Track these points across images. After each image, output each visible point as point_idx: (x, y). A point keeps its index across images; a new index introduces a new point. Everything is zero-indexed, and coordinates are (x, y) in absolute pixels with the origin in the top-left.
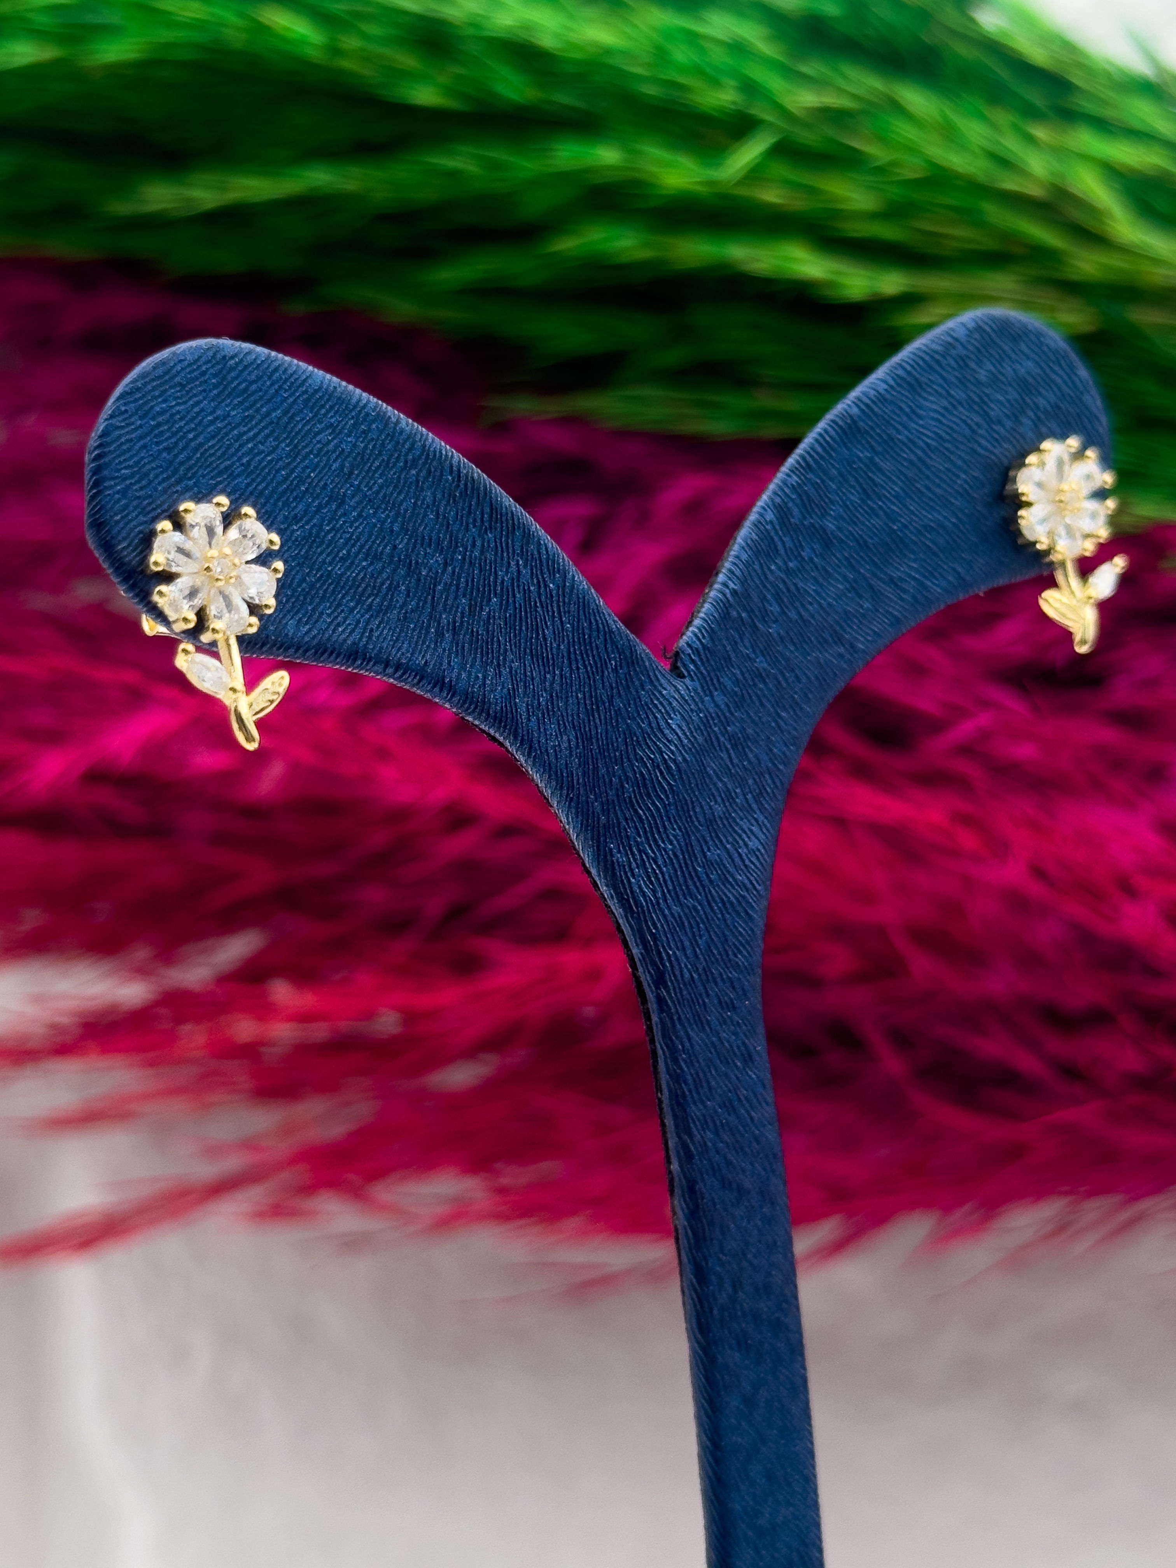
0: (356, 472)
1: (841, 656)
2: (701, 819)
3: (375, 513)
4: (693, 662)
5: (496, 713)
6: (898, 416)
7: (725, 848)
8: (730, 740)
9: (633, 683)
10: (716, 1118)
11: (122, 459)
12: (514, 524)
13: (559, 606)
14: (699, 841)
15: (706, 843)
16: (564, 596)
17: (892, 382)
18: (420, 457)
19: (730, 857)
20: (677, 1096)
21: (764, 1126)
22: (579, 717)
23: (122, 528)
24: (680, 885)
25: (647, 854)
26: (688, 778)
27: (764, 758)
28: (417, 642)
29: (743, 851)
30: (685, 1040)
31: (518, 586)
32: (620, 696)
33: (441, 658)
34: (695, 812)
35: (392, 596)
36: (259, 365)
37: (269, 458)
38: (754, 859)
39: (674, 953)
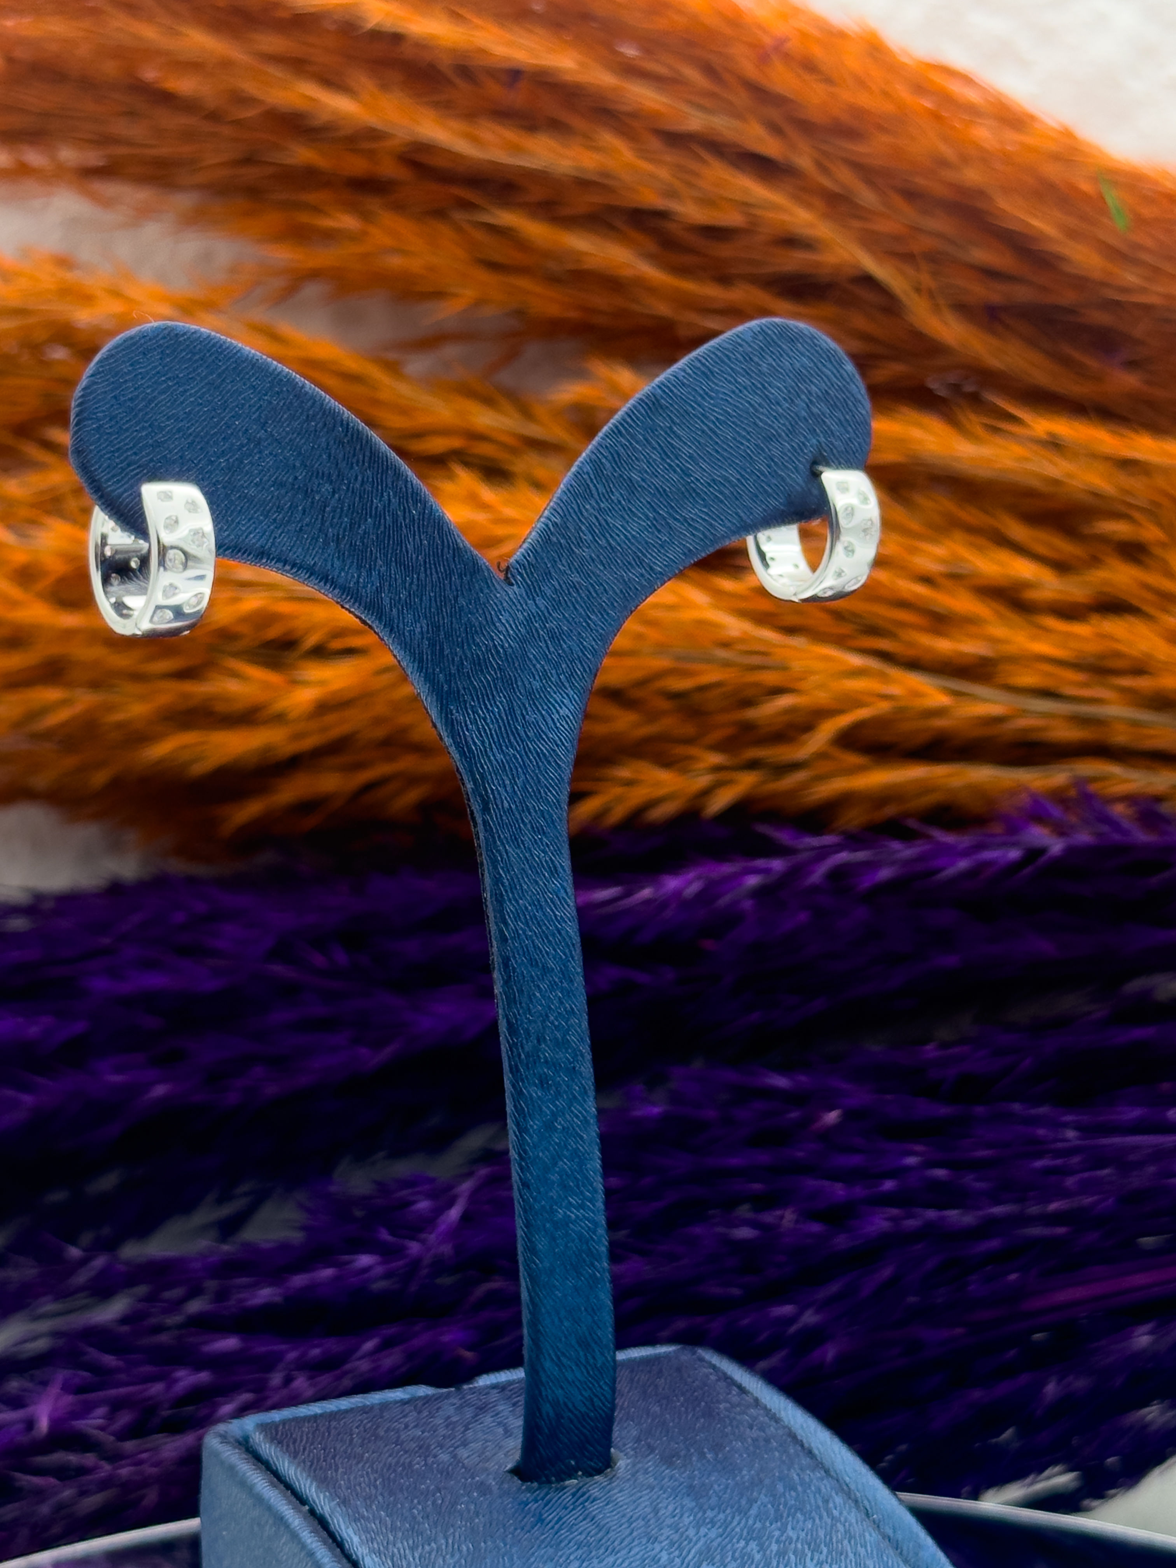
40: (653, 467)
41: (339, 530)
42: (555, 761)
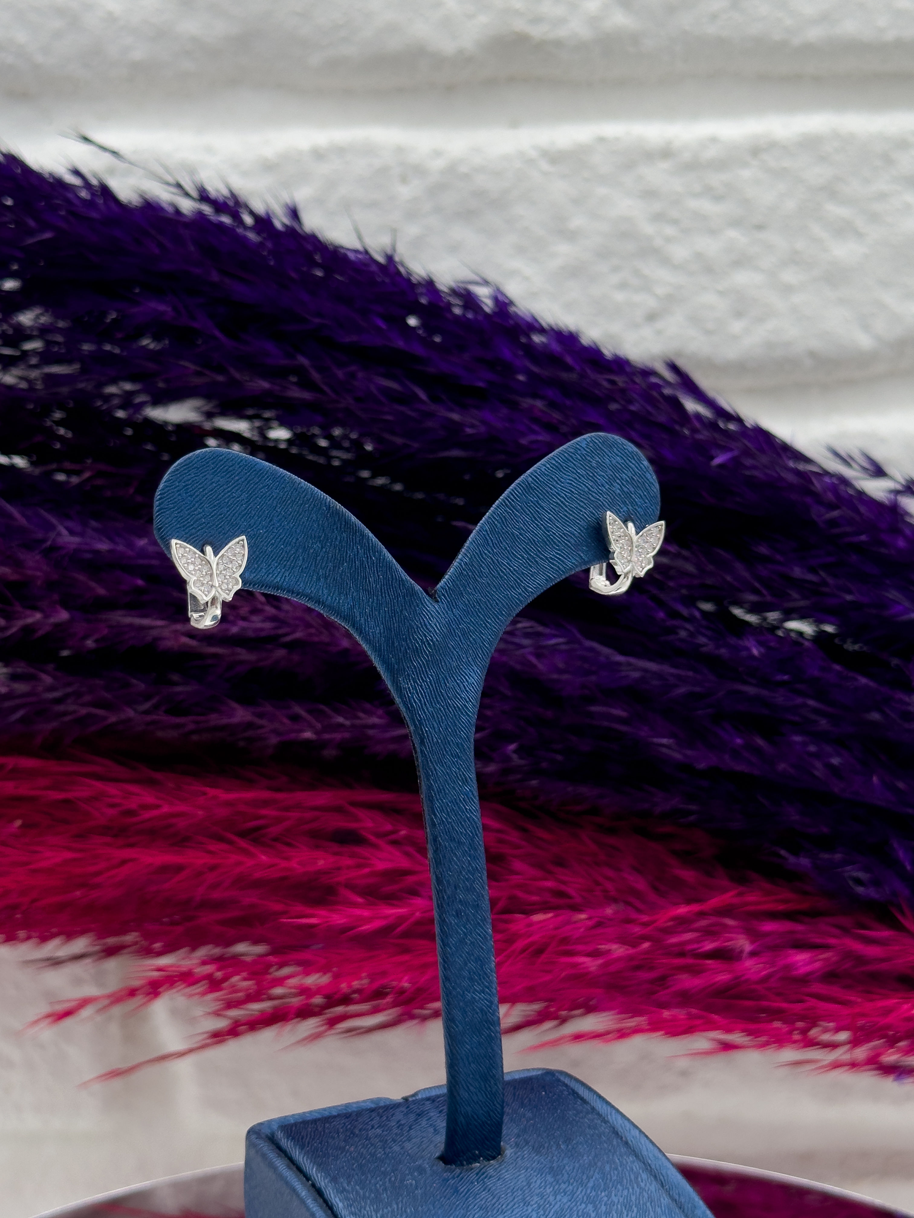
0: (279, 506)
1: (520, 594)
2: (445, 668)
3: (288, 524)
4: (444, 595)
5: (344, 616)
6: (551, 482)
8: (461, 632)
9: (413, 604)
10: (448, 808)
12: (356, 530)
13: (377, 568)
14: (443, 678)
15: (447, 679)
16: (380, 563)
17: (549, 466)
18: (310, 499)
21: (474, 814)
22: (385, 619)
24: (433, 698)
26: (439, 648)
29: (466, 684)
30: (433, 769)
31: (358, 558)
32: (406, 610)
33: (318, 590)
34: (442, 665)
35: (296, 561)
40: (527, 526)
41: (326, 571)
42: (466, 712)
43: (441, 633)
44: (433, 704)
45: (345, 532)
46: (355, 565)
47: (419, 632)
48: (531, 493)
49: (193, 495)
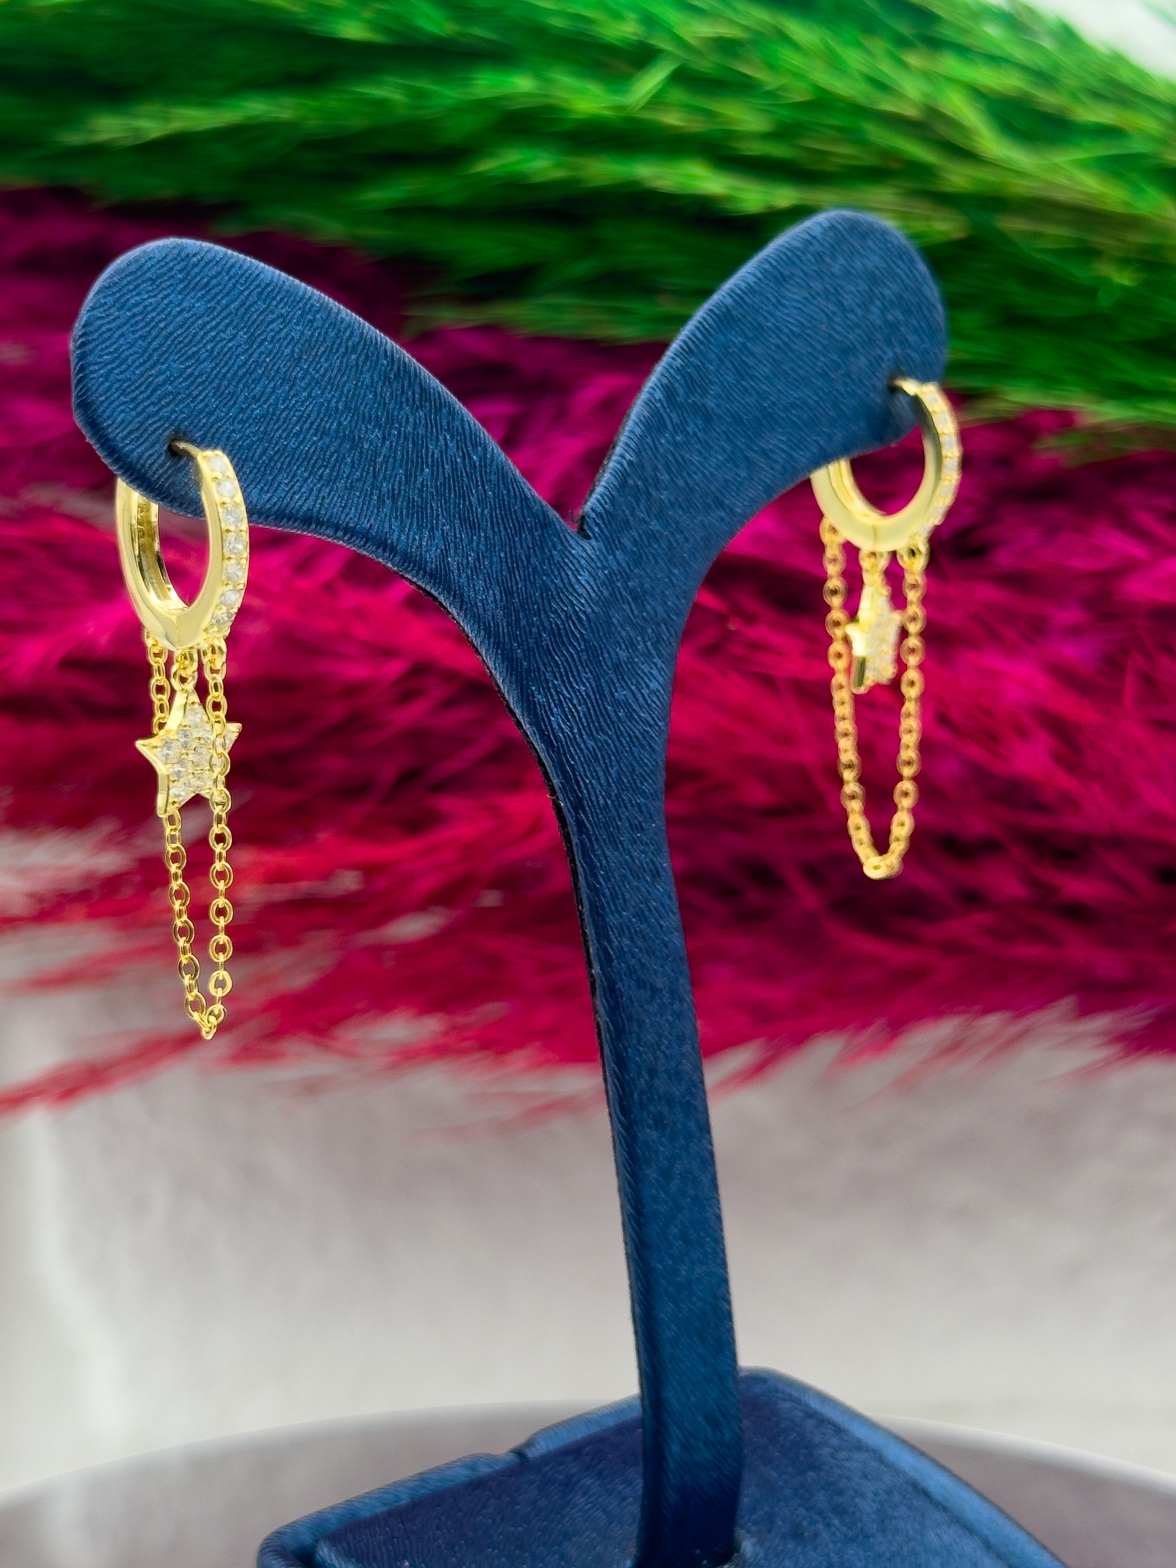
0: (305, 357)
2: (609, 664)
3: (322, 393)
4: (597, 524)
5: (431, 570)
6: (766, 305)
7: (630, 689)
8: (631, 594)
9: (547, 544)
10: (631, 927)
11: (104, 346)
12: (440, 402)
13: (481, 476)
14: (608, 683)
15: (614, 684)
16: (485, 466)
17: (760, 276)
18: (358, 343)
19: (634, 696)
20: (597, 907)
21: (672, 933)
22: (502, 573)
23: (107, 408)
24: (593, 722)
25: (563, 695)
26: (597, 626)
27: (660, 610)
28: (362, 509)
29: (645, 691)
30: (602, 858)
31: (447, 458)
32: (536, 556)
33: (383, 522)
34: (603, 657)
35: (340, 467)
36: (218, 262)
37: (230, 345)
38: (655, 699)
39: (590, 782)
40: (728, 391)
41: (393, 486)
43: (599, 597)
44: (594, 732)
45: (421, 407)
46: (444, 472)
47: (560, 598)
48: (734, 329)
49: (146, 337)
